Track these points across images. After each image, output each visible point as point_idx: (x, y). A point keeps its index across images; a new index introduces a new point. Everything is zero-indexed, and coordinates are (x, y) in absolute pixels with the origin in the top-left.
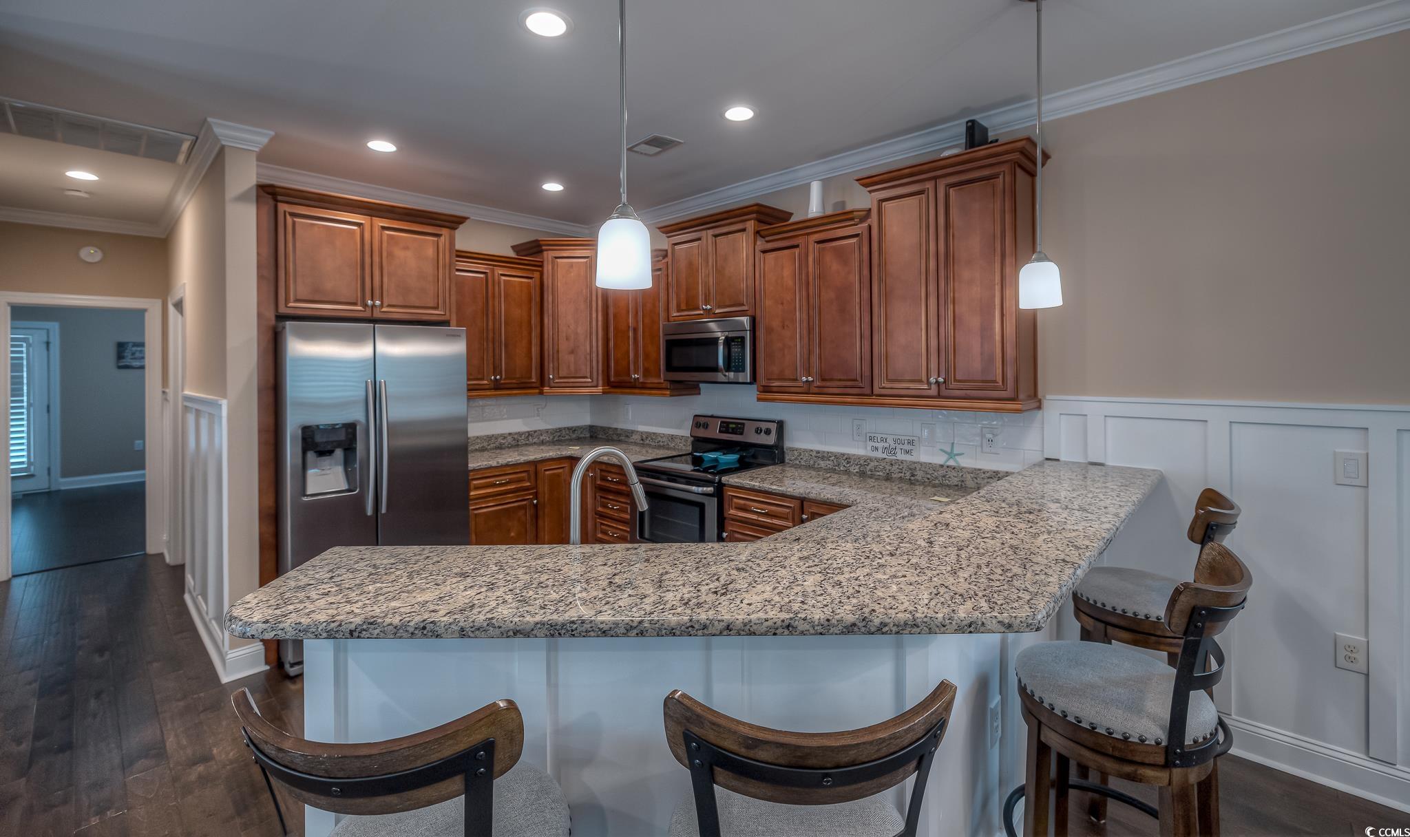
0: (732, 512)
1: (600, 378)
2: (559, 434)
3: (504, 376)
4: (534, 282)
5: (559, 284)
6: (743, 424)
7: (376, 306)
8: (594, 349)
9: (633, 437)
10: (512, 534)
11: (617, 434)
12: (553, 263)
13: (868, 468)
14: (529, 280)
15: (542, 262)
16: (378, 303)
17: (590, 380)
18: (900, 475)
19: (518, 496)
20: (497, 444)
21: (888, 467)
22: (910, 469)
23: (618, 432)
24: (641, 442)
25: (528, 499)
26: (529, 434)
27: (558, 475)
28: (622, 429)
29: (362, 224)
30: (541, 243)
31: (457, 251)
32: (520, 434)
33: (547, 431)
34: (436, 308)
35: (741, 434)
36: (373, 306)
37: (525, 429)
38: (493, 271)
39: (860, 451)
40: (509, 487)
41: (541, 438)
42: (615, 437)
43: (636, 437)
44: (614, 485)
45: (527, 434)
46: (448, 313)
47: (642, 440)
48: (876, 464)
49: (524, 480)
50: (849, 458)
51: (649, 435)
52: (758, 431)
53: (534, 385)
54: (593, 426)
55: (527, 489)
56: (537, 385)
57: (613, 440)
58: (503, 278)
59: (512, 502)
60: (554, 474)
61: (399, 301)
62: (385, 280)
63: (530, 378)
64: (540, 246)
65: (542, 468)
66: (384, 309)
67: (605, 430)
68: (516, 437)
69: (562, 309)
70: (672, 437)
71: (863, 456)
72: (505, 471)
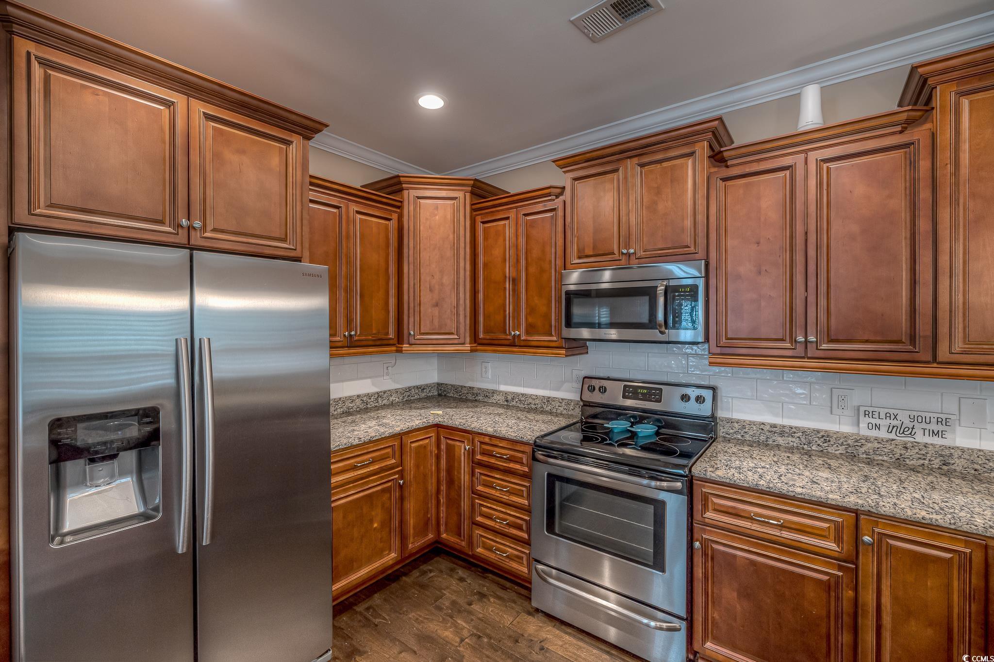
0: (709, 514)
1: (468, 335)
2: (408, 394)
3: (358, 333)
4: (393, 225)
5: (422, 228)
6: (661, 390)
7: (194, 228)
8: (462, 302)
9: (495, 397)
10: (375, 525)
11: (473, 394)
12: (415, 203)
13: (862, 450)
14: (387, 222)
15: (401, 202)
16: (197, 224)
17: (456, 337)
18: (922, 462)
19: (382, 478)
20: (345, 408)
21: (898, 451)
22: (941, 455)
23: (475, 392)
24: (506, 403)
25: (393, 480)
26: (379, 395)
27: (424, 447)
28: (479, 389)
29: (173, 103)
30: (402, 179)
31: (311, 177)
32: (369, 396)
33: (396, 391)
34: (284, 240)
35: (659, 401)
36: (190, 228)
37: (373, 389)
38: (347, 207)
39: (846, 428)
40: (372, 469)
41: (391, 399)
42: (470, 397)
43: (500, 398)
44: (505, 462)
45: (376, 396)
46: (299, 248)
47: (507, 401)
48: (876, 445)
49: (389, 457)
50: (828, 436)
51: (515, 396)
52: (685, 398)
53: (391, 342)
54: (442, 384)
55: (392, 467)
56: (395, 342)
57: (466, 400)
58: (359, 216)
59: (375, 486)
60: (420, 446)
61: (232, 226)
62: (210, 192)
63: (387, 334)
64: (400, 183)
65: (407, 440)
66: (207, 235)
67: (456, 388)
68: (365, 399)
69: (425, 255)
70: (549, 400)
71: (853, 434)
72: (367, 448)
